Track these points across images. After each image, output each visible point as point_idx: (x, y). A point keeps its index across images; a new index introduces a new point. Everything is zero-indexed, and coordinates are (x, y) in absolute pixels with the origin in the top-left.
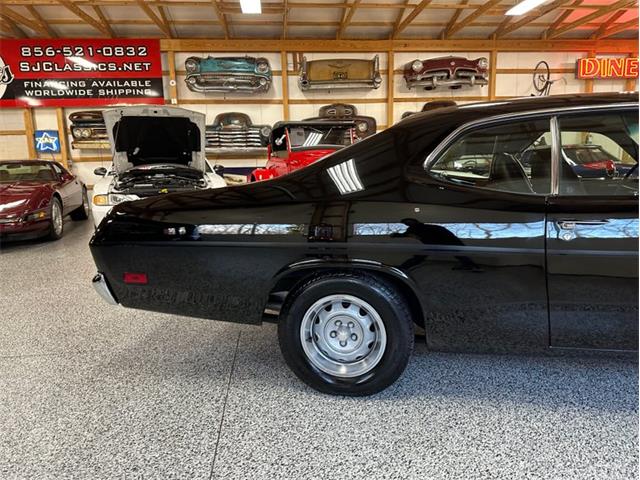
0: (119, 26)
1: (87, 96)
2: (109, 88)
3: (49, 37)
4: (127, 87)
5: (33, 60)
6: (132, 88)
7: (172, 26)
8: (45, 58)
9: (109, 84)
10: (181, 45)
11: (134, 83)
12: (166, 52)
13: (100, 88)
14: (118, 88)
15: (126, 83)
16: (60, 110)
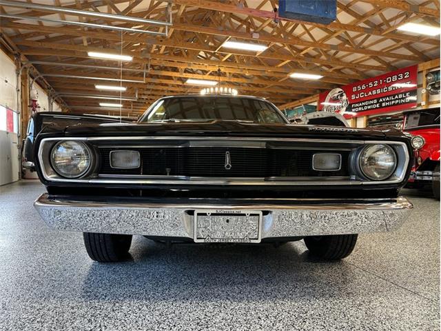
0: (397, 63)
1: (376, 108)
2: (387, 101)
3: (364, 79)
4: (397, 99)
5: (357, 93)
6: (399, 99)
7: (426, 54)
8: (362, 91)
9: (388, 99)
10: (431, 64)
11: (400, 96)
12: (422, 71)
13: (383, 102)
14: (391, 101)
15: (396, 97)
16: (365, 117)
